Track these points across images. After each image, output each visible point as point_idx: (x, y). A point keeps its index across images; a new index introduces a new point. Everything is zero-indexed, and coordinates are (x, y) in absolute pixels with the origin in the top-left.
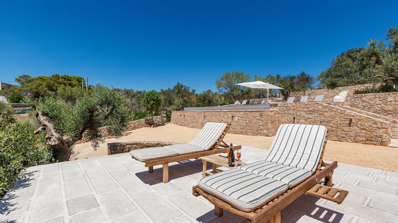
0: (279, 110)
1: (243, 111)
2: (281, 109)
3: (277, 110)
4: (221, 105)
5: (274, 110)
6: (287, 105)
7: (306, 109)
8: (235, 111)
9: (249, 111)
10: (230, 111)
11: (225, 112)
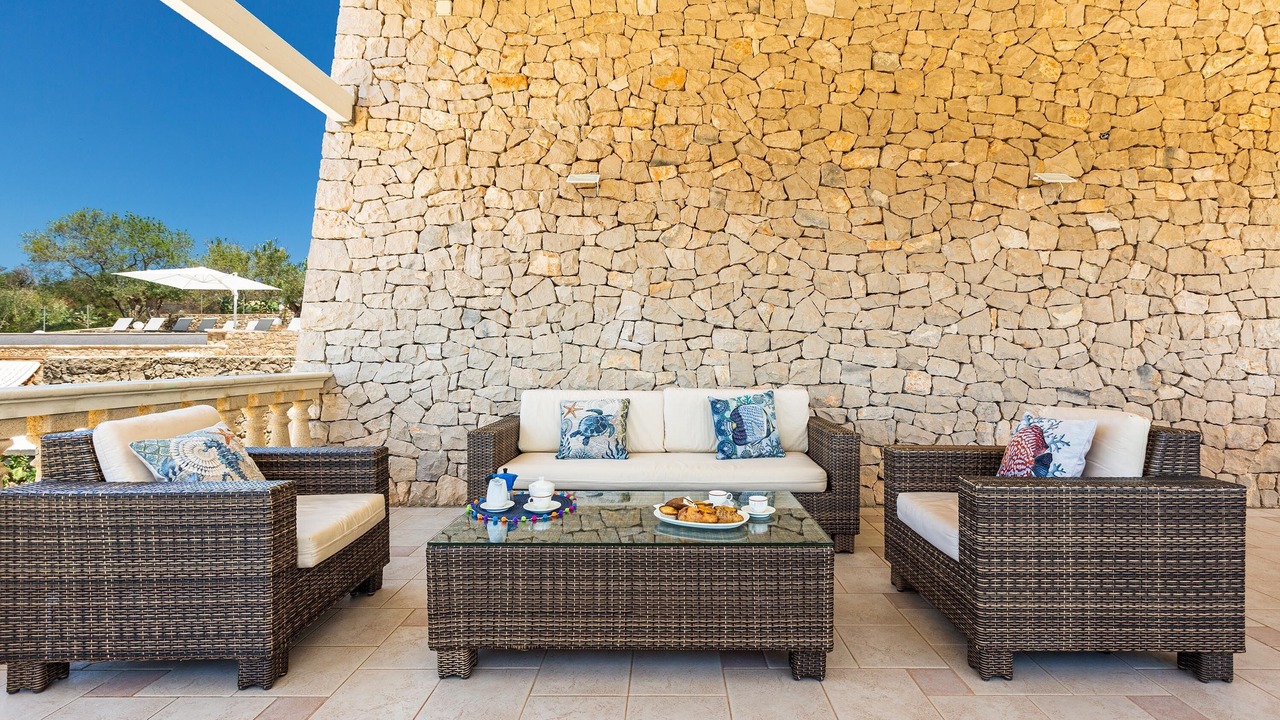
0: (230, 346)
1: (127, 349)
2: (235, 343)
3: (224, 346)
4: (49, 329)
5: (216, 345)
6: (246, 337)
7: (283, 346)
8: (99, 349)
9: (144, 349)
10: (81, 349)
11: (63, 349)
